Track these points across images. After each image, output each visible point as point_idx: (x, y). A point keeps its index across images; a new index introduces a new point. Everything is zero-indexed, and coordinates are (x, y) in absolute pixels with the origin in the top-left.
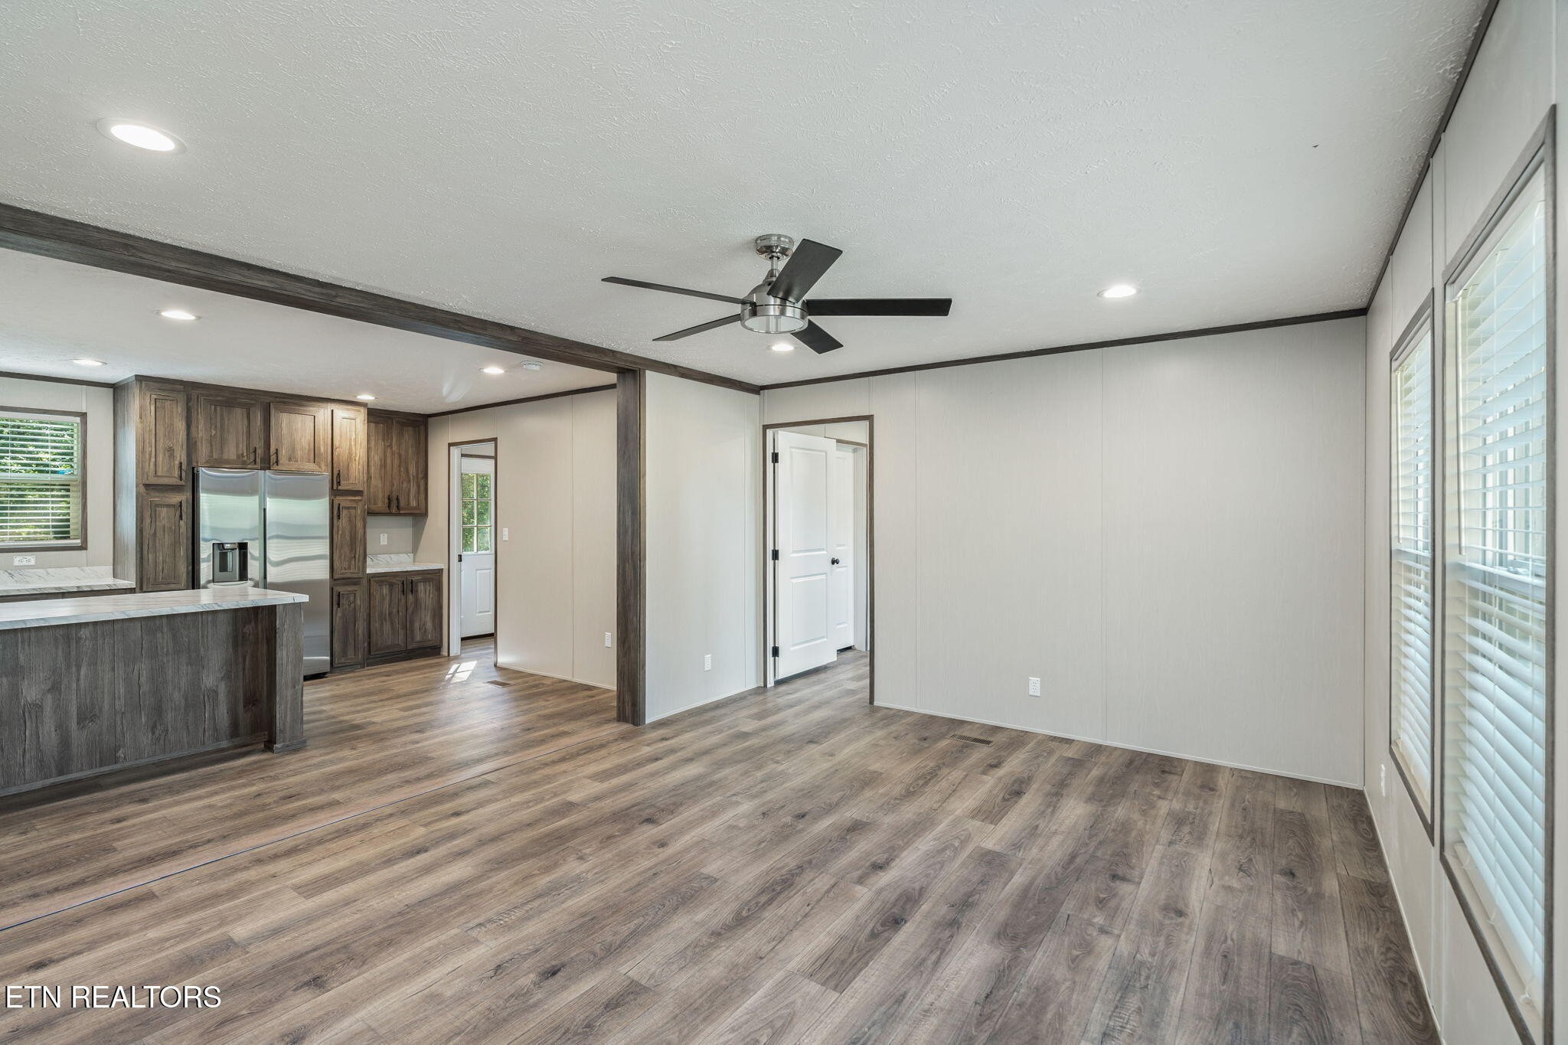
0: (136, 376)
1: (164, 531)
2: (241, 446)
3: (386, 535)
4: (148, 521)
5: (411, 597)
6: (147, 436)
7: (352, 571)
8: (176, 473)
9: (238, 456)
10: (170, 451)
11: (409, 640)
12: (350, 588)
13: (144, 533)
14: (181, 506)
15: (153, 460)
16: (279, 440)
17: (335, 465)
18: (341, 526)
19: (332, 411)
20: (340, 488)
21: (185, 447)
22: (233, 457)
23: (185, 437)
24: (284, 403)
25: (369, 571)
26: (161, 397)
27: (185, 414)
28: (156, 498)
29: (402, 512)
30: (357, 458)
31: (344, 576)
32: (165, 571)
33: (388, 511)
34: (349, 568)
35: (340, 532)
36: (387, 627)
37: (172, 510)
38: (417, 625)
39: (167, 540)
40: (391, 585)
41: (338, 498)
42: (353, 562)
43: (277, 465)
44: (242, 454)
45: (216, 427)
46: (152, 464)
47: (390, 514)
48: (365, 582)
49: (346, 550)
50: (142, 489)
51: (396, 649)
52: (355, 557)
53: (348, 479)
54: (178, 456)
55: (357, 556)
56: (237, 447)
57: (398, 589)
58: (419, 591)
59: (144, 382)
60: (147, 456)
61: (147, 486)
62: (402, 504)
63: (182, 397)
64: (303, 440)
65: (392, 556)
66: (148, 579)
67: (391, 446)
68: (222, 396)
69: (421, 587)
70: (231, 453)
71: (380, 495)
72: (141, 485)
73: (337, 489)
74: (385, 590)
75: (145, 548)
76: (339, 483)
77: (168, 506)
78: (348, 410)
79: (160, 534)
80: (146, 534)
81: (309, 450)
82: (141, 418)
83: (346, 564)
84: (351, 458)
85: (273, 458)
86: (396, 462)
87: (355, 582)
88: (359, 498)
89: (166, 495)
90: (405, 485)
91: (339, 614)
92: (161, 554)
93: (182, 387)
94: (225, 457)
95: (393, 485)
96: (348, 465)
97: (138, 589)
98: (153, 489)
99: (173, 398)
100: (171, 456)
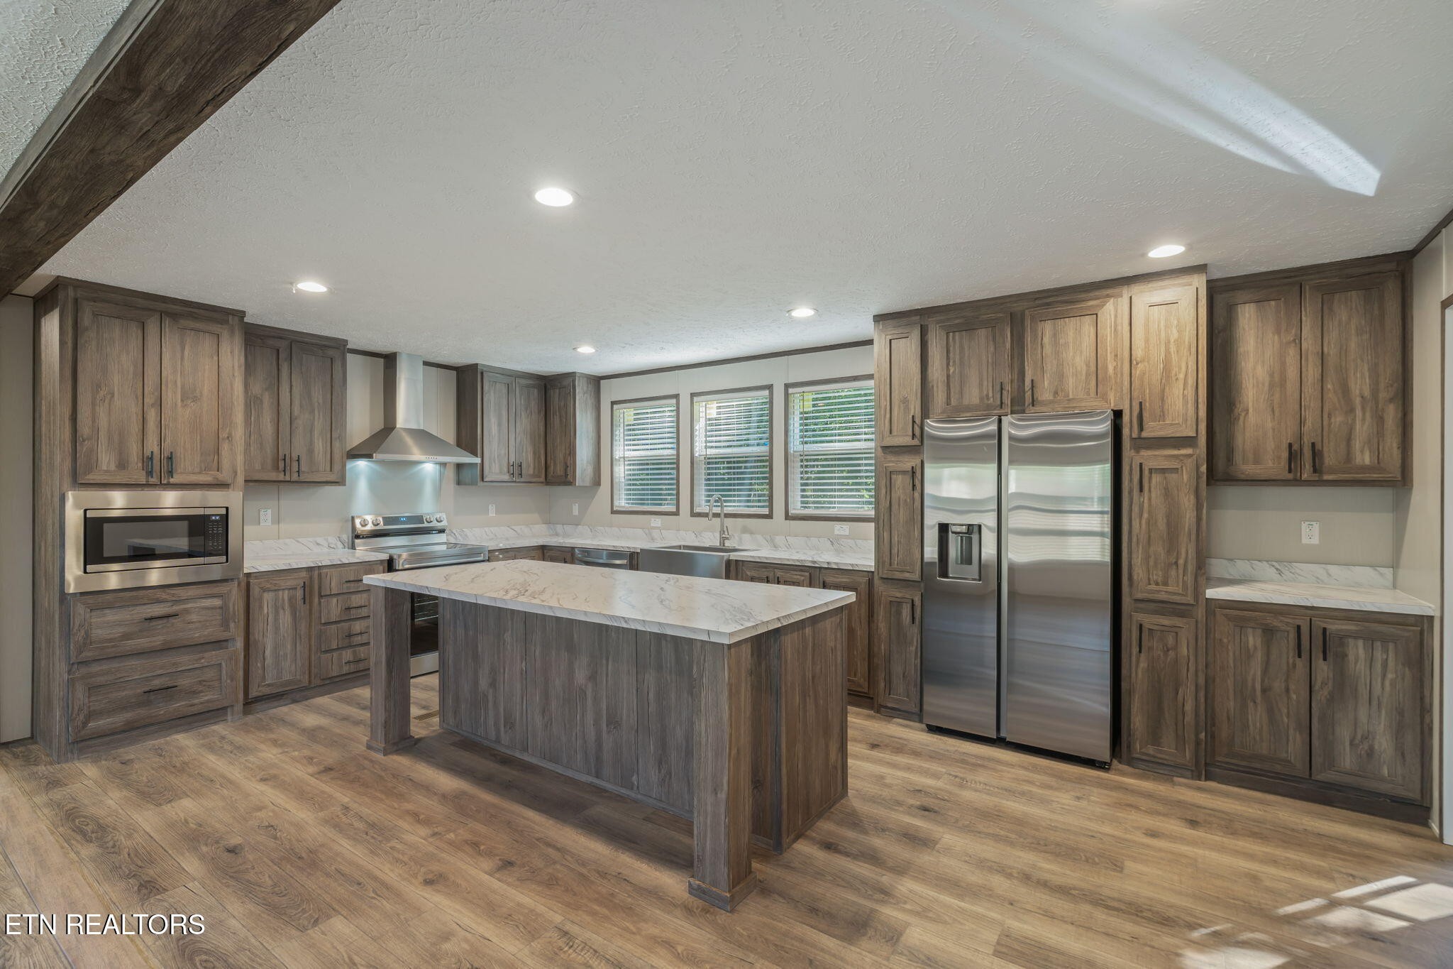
0: (874, 318)
1: (899, 505)
2: (985, 383)
3: (1316, 526)
4: (883, 491)
5: (1323, 670)
6: (882, 387)
7: (1170, 589)
8: (909, 428)
9: (981, 399)
10: (905, 402)
11: (1317, 760)
12: (1166, 621)
13: (880, 507)
14: (913, 473)
15: (888, 416)
16: (1039, 368)
17: (1135, 395)
18: (1146, 505)
19: (1131, 297)
20: (1144, 434)
21: (920, 395)
22: (976, 401)
23: (920, 382)
24: (1048, 304)
26: (895, 336)
27: (919, 351)
28: (893, 463)
29: (1326, 477)
31: (1150, 596)
32: (900, 556)
33: (1291, 476)
34: (1166, 584)
35: (1146, 515)
36: (1257, 716)
37: (906, 477)
38: (1344, 733)
39: (900, 515)
40: (1269, 633)
41: (1144, 453)
42: (1173, 573)
43: (1033, 406)
44: (987, 395)
45: (954, 362)
46: (887, 421)
47: (1298, 482)
48: (1200, 613)
49: (1159, 549)
50: (881, 454)
51: (1278, 768)
52: (1176, 563)
53: (1163, 416)
54: (912, 407)
55: (1181, 562)
56: (981, 385)
57: (1287, 646)
58: (1351, 658)
59: (882, 324)
60: (883, 412)
61: (886, 449)
62: (1330, 459)
63: (917, 330)
64: (1078, 359)
65: (1329, 567)
66: (883, 563)
67: (1299, 340)
68: (962, 318)
69: (1357, 651)
70: (973, 396)
71: (1270, 445)
72: (879, 449)
73: (1140, 438)
74: (1253, 639)
75: (881, 523)
76: (1141, 428)
77: (904, 472)
78: (1160, 289)
79: (895, 507)
80: (882, 507)
81: (1088, 375)
83: (1157, 575)
84: (1168, 377)
85: (1028, 395)
86: (1312, 372)
87: (1179, 610)
88: (1189, 451)
89: (901, 458)
90: (1338, 419)
91: (1143, 665)
92: (896, 533)
93: (919, 317)
94: (966, 402)
95: (1301, 423)
96: (1163, 391)
97: (876, 574)
98: (891, 452)
99: (906, 335)
100: (907, 409)
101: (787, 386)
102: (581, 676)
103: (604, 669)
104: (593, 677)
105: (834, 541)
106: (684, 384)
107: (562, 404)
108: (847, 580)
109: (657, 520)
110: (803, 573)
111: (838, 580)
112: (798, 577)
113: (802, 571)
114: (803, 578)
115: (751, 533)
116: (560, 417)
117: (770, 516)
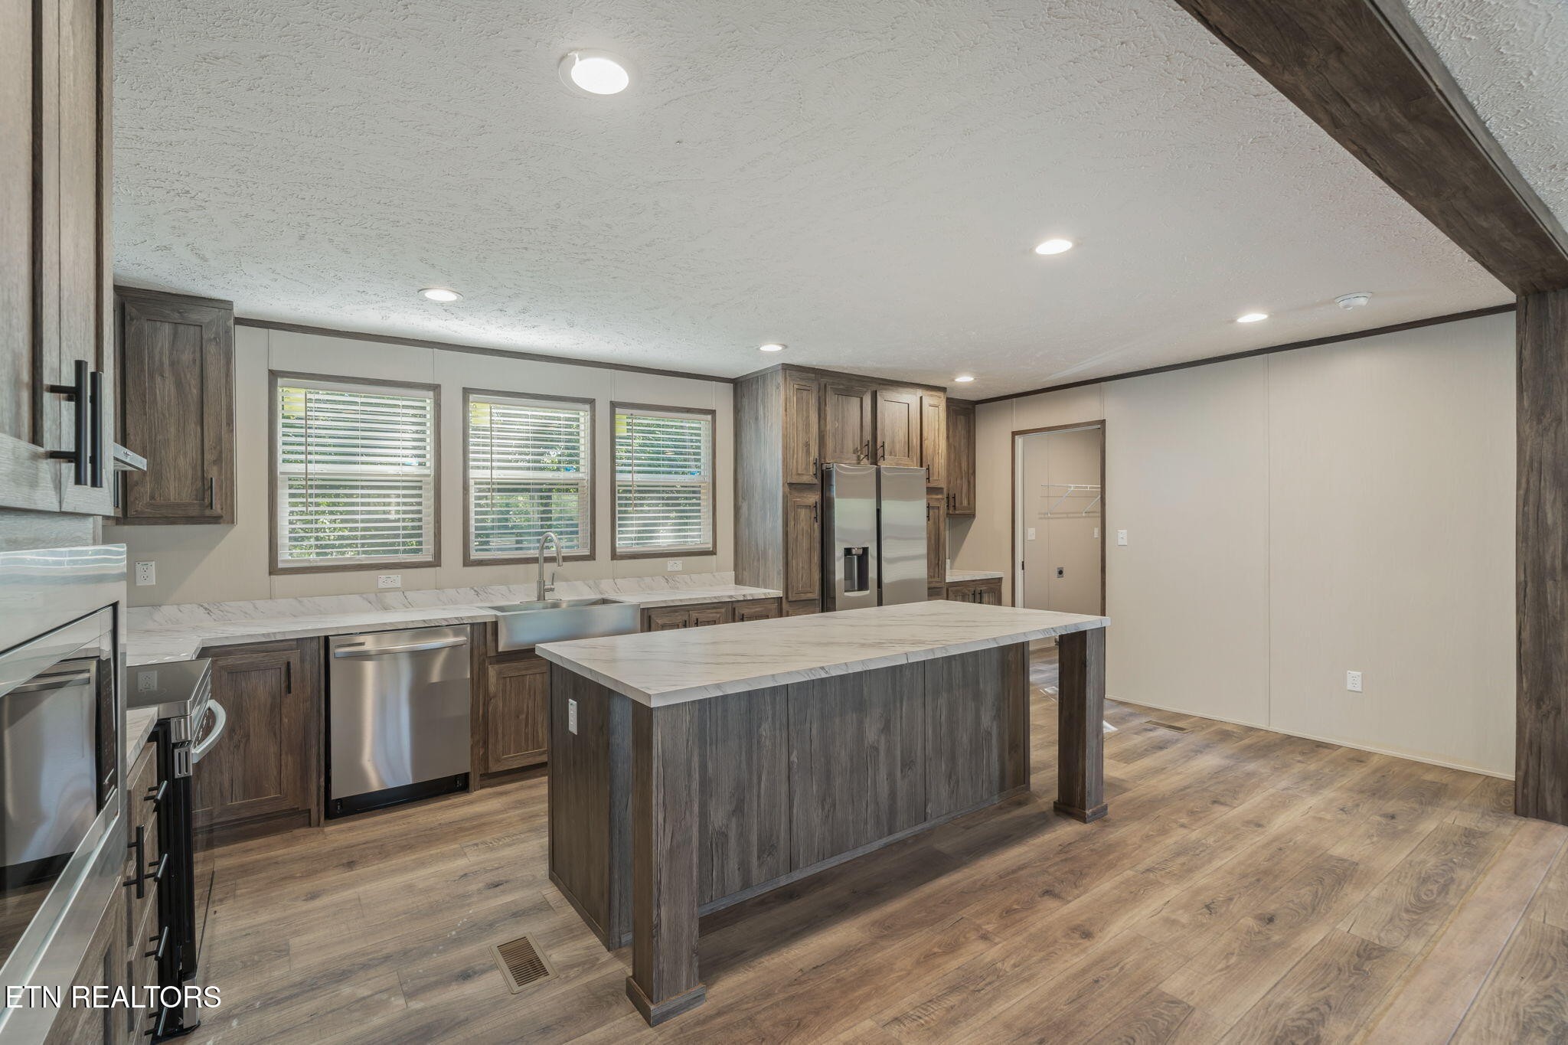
0: (783, 364)
1: (803, 535)
2: (856, 439)
4: (791, 523)
6: (791, 430)
7: (936, 580)
8: (812, 470)
9: (854, 451)
10: (807, 445)
13: (789, 537)
14: (816, 507)
15: (796, 456)
16: (883, 435)
17: (924, 460)
19: (921, 398)
20: (933, 486)
21: (817, 441)
22: (851, 451)
23: (817, 430)
25: (949, 579)
26: (801, 387)
27: (817, 405)
28: (798, 498)
30: (940, 451)
31: (931, 585)
32: (804, 580)
34: (934, 576)
37: (808, 510)
39: (805, 544)
40: (964, 596)
41: (928, 496)
42: (937, 570)
43: (883, 459)
44: (857, 448)
45: (839, 419)
46: (795, 461)
48: (944, 592)
49: (932, 555)
50: (787, 489)
52: (938, 563)
53: (937, 475)
54: (813, 451)
55: (940, 562)
56: (853, 440)
59: (788, 372)
60: (791, 452)
61: (790, 484)
63: (815, 387)
64: (901, 430)
66: (793, 588)
68: (843, 385)
69: (986, 599)
70: (848, 447)
72: (786, 485)
73: (931, 489)
75: (790, 552)
76: (928, 480)
77: (806, 507)
78: (932, 396)
79: (800, 537)
80: (790, 540)
81: (905, 442)
82: (786, 410)
83: (932, 572)
84: (935, 451)
85: (880, 452)
88: (942, 496)
89: (805, 494)
90: (959, 482)
92: (801, 559)
93: (814, 375)
94: (844, 451)
95: (950, 482)
96: (933, 459)
97: (784, 600)
98: (795, 488)
99: (808, 388)
100: (808, 452)
101: (614, 405)
102: (872, 734)
103: (898, 712)
104: (886, 729)
105: (669, 577)
106: (452, 372)
107: (186, 357)
108: (760, 609)
109: (393, 577)
110: (718, 610)
111: (753, 611)
112: (714, 615)
113: (714, 608)
114: (718, 615)
115: (566, 580)
116: (179, 385)
117: (591, 557)
